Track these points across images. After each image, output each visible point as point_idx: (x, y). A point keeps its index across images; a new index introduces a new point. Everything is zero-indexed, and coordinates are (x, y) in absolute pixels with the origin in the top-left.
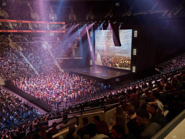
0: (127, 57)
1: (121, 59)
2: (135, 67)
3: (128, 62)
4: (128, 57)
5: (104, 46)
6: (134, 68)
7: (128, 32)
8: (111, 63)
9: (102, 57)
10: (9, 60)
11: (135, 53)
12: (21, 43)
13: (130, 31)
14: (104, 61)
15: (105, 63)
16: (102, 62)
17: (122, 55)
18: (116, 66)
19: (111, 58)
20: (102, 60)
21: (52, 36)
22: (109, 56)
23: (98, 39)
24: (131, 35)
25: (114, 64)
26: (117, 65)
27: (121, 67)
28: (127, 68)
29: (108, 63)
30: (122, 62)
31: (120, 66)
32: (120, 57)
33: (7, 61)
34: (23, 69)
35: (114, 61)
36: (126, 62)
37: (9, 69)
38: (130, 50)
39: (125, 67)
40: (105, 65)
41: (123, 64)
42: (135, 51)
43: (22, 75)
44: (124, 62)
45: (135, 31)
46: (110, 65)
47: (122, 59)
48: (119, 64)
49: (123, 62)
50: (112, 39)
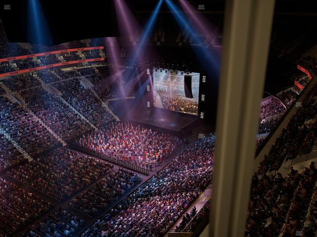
2: (203, 113)
3: (195, 106)
4: (195, 102)
5: (165, 86)
7: (196, 75)
8: (175, 106)
9: (162, 99)
11: (203, 99)
13: (197, 75)
14: (165, 103)
15: (167, 106)
16: (163, 105)
18: (180, 110)
19: (175, 101)
20: (163, 102)
21: (87, 65)
22: (173, 99)
25: (178, 107)
26: (182, 109)
27: (187, 112)
29: (171, 106)
30: (187, 106)
31: (185, 111)
32: (185, 101)
35: (178, 104)
36: (193, 106)
38: (198, 95)
39: (192, 112)
40: (167, 108)
41: (189, 108)
42: (203, 96)
46: (174, 108)
47: (188, 103)
48: (184, 108)
50: (175, 80)
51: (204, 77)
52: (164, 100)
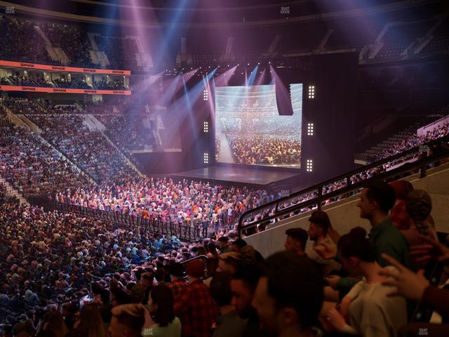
0: (293, 141)
1: (279, 147)
2: (311, 161)
3: (294, 151)
4: (295, 142)
5: (237, 120)
6: (310, 163)
7: (295, 88)
8: (255, 156)
9: (232, 144)
10: (22, 153)
11: (311, 132)
12: (35, 117)
13: (299, 87)
14: (237, 153)
15: (241, 158)
16: (234, 156)
17: (280, 138)
18: (266, 161)
19: (255, 145)
20: (233, 150)
21: (99, 101)
22: (251, 142)
23: (224, 105)
24: (301, 94)
25: (263, 158)
26: (271, 159)
27: (280, 163)
28: (293, 165)
29: (247, 157)
30: (280, 153)
31: (276, 162)
32: (276, 143)
33: (18, 155)
34: (60, 173)
35: (261, 151)
36: (291, 151)
37: (30, 173)
38: (300, 127)
39: (289, 162)
40: (241, 161)
41: (284, 156)
42: (311, 127)
43: (63, 185)
44: (285, 153)
45: (310, 87)
46: (254, 160)
47: (280, 145)
48: (274, 157)
49: (282, 152)
50: (256, 104)
51: (312, 89)
52: (234, 147)
